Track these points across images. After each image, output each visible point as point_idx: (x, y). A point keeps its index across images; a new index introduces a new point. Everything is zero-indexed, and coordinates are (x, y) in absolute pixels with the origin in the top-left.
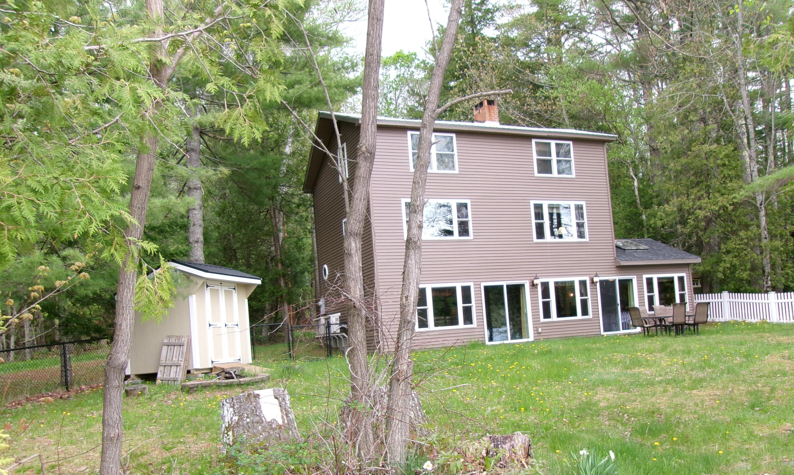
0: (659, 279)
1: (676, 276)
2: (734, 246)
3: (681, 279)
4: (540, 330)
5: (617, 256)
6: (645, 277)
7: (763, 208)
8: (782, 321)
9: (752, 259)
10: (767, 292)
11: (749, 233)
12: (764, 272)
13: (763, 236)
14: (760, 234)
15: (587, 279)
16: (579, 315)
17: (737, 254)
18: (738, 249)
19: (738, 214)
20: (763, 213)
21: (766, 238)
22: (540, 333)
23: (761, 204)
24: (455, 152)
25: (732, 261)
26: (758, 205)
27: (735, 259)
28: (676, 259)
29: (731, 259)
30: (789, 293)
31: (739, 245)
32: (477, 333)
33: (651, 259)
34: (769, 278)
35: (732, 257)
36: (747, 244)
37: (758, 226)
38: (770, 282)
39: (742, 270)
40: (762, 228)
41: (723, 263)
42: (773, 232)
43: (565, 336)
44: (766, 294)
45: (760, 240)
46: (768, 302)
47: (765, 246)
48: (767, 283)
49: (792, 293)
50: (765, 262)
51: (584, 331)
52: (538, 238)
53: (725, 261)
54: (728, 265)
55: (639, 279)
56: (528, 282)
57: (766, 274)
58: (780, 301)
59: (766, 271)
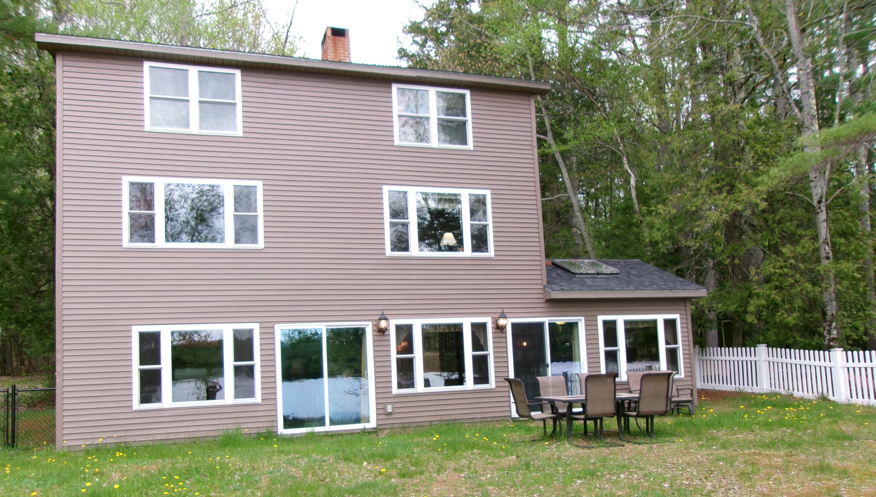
0: (626, 322)
1: (660, 318)
2: (772, 270)
3: (670, 325)
4: (389, 409)
5: (548, 283)
6: (601, 319)
7: (823, 208)
8: (854, 400)
9: (804, 292)
10: (829, 348)
11: (799, 249)
12: (824, 314)
13: (823, 254)
14: (817, 250)
15: (488, 320)
16: (469, 383)
17: (778, 283)
18: (781, 275)
19: (778, 217)
20: (823, 216)
21: (828, 258)
22: (390, 414)
23: (820, 202)
24: (239, 100)
25: (769, 296)
26: (815, 203)
27: (774, 292)
28: (659, 288)
29: (768, 292)
30: (867, 352)
31: (781, 268)
32: (261, 414)
33: (612, 289)
34: (834, 324)
35: (770, 289)
36: (792, 267)
37: (815, 238)
38: (835, 332)
39: (786, 310)
40: (821, 240)
41: (755, 298)
42: (843, 248)
43: (439, 418)
44: (827, 352)
45: (818, 261)
46: (831, 365)
47: (825, 271)
48: (829, 333)
49: (873, 352)
50: (826, 297)
51: (478, 411)
52: (394, 248)
53: (758, 295)
54: (763, 302)
55: (590, 323)
56: (370, 324)
57: (828, 317)
58: (851, 364)
59: (829, 313)
